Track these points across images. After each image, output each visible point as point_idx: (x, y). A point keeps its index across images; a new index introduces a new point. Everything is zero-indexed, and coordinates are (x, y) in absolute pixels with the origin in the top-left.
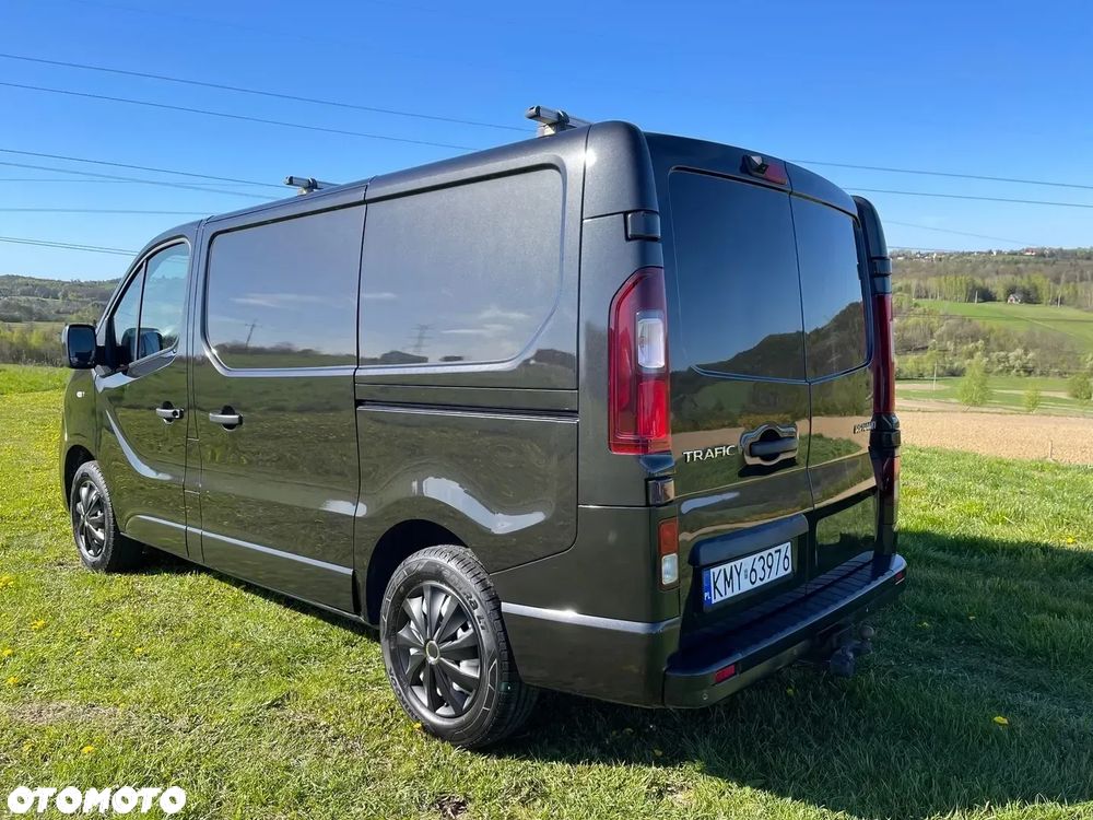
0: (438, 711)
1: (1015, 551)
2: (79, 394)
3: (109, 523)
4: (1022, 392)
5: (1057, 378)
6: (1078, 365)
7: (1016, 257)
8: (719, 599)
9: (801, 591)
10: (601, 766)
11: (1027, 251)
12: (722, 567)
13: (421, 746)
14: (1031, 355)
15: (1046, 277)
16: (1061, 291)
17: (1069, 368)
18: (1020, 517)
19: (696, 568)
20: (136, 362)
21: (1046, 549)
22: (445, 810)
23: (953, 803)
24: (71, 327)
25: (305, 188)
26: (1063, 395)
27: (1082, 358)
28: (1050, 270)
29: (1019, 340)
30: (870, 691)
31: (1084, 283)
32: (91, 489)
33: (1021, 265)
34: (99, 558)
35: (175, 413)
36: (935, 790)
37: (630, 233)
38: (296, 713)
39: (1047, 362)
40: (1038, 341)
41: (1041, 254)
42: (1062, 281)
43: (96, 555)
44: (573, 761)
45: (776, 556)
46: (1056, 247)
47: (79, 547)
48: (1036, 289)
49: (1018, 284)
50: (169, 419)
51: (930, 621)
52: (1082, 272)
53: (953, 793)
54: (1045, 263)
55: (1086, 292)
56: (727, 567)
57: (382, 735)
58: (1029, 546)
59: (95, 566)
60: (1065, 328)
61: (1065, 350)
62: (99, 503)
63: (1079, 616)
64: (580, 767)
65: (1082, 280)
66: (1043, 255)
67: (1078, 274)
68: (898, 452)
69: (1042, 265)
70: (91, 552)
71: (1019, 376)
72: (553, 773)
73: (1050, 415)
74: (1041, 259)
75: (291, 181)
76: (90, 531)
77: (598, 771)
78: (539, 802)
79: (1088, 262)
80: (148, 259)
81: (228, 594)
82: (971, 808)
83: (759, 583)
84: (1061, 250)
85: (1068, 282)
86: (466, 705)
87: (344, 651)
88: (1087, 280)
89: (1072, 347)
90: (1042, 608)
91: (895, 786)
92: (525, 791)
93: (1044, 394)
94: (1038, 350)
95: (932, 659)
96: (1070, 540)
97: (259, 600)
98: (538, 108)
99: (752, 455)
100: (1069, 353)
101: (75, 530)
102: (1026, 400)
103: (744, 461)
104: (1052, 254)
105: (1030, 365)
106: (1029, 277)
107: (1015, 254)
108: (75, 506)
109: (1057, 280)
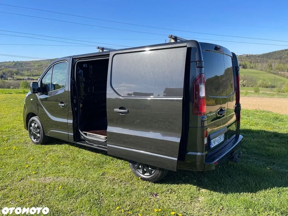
0: (145, 174)
1: (258, 132)
2: (32, 99)
3: (42, 132)
4: (243, 91)
5: (251, 87)
6: (256, 84)
7: (241, 57)
8: (213, 147)
9: (225, 144)
10: (184, 184)
11: (244, 55)
12: (213, 140)
13: (141, 182)
14: (245, 82)
15: (248, 62)
16: (252, 65)
17: (254, 85)
18: (257, 124)
19: (209, 140)
20: (50, 92)
21: (265, 131)
22: (153, 196)
23: (262, 189)
24: (33, 83)
25: (101, 49)
26: (253, 92)
27: (257, 82)
28: (249, 60)
29: (242, 78)
30: (237, 165)
31: (258, 63)
32: (35, 124)
33: (242, 59)
34: (38, 141)
35: (65, 105)
36: (258, 186)
37: (198, 66)
38: (109, 176)
39: (248, 83)
40: (246, 78)
41: (247, 56)
42: (252, 63)
43: (37, 140)
44: (178, 184)
45: (222, 136)
46: (251, 54)
47: (31, 139)
48: (246, 65)
49: (242, 64)
50: (62, 106)
51: (244, 149)
52: (257, 60)
53: (262, 186)
54: (248, 58)
55: (258, 66)
56: (214, 139)
57: (131, 180)
58: (260, 131)
59: (37, 143)
60: (253, 75)
61: (253, 80)
62: (38, 127)
63: (277, 147)
64: (179, 185)
65: (257, 62)
66: (248, 56)
67: (256, 61)
68: (241, 111)
69: (247, 59)
70: (35, 140)
71: (242, 87)
72: (174, 187)
73: (250, 97)
74: (248, 57)
75: (98, 48)
76: (35, 135)
77: (184, 186)
78: (174, 193)
79: (259, 58)
80: (53, 65)
81: (75, 149)
82: (266, 189)
83: (219, 143)
84: (252, 55)
85: (254, 63)
86: (153, 172)
87: (112, 162)
88: (258, 62)
89: (255, 80)
90: (268, 146)
91: (249, 185)
92: (170, 191)
93: (249, 91)
94: (246, 80)
95: (248, 158)
96: (270, 129)
97: (84, 150)
98: (171, 35)
99: (218, 114)
100: (254, 81)
101: (30, 134)
102: (245, 93)
103: (217, 115)
104: (250, 56)
105: (244, 84)
106: (244, 62)
107: (241, 56)
108: (30, 128)
109: (251, 63)
